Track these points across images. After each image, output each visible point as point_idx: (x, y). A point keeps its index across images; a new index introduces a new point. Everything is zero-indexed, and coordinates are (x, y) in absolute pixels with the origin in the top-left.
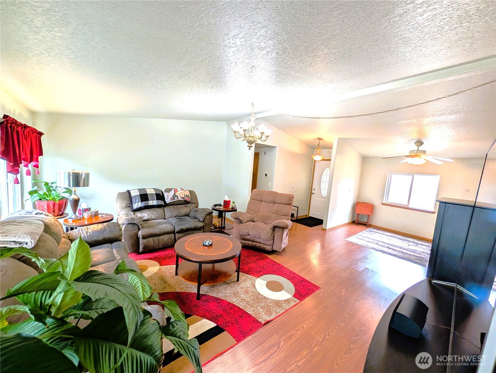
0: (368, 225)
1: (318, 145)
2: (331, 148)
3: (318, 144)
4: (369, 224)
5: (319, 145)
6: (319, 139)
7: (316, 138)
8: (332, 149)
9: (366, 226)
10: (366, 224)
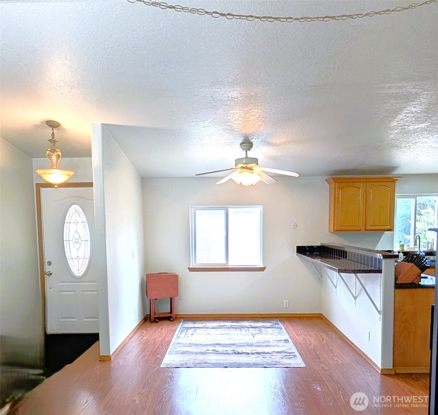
0: (174, 317)
1: (50, 140)
2: (88, 154)
3: (51, 138)
4: (176, 315)
5: (53, 141)
6: (52, 125)
7: (42, 122)
8: (91, 156)
9: (171, 321)
10: (171, 317)
